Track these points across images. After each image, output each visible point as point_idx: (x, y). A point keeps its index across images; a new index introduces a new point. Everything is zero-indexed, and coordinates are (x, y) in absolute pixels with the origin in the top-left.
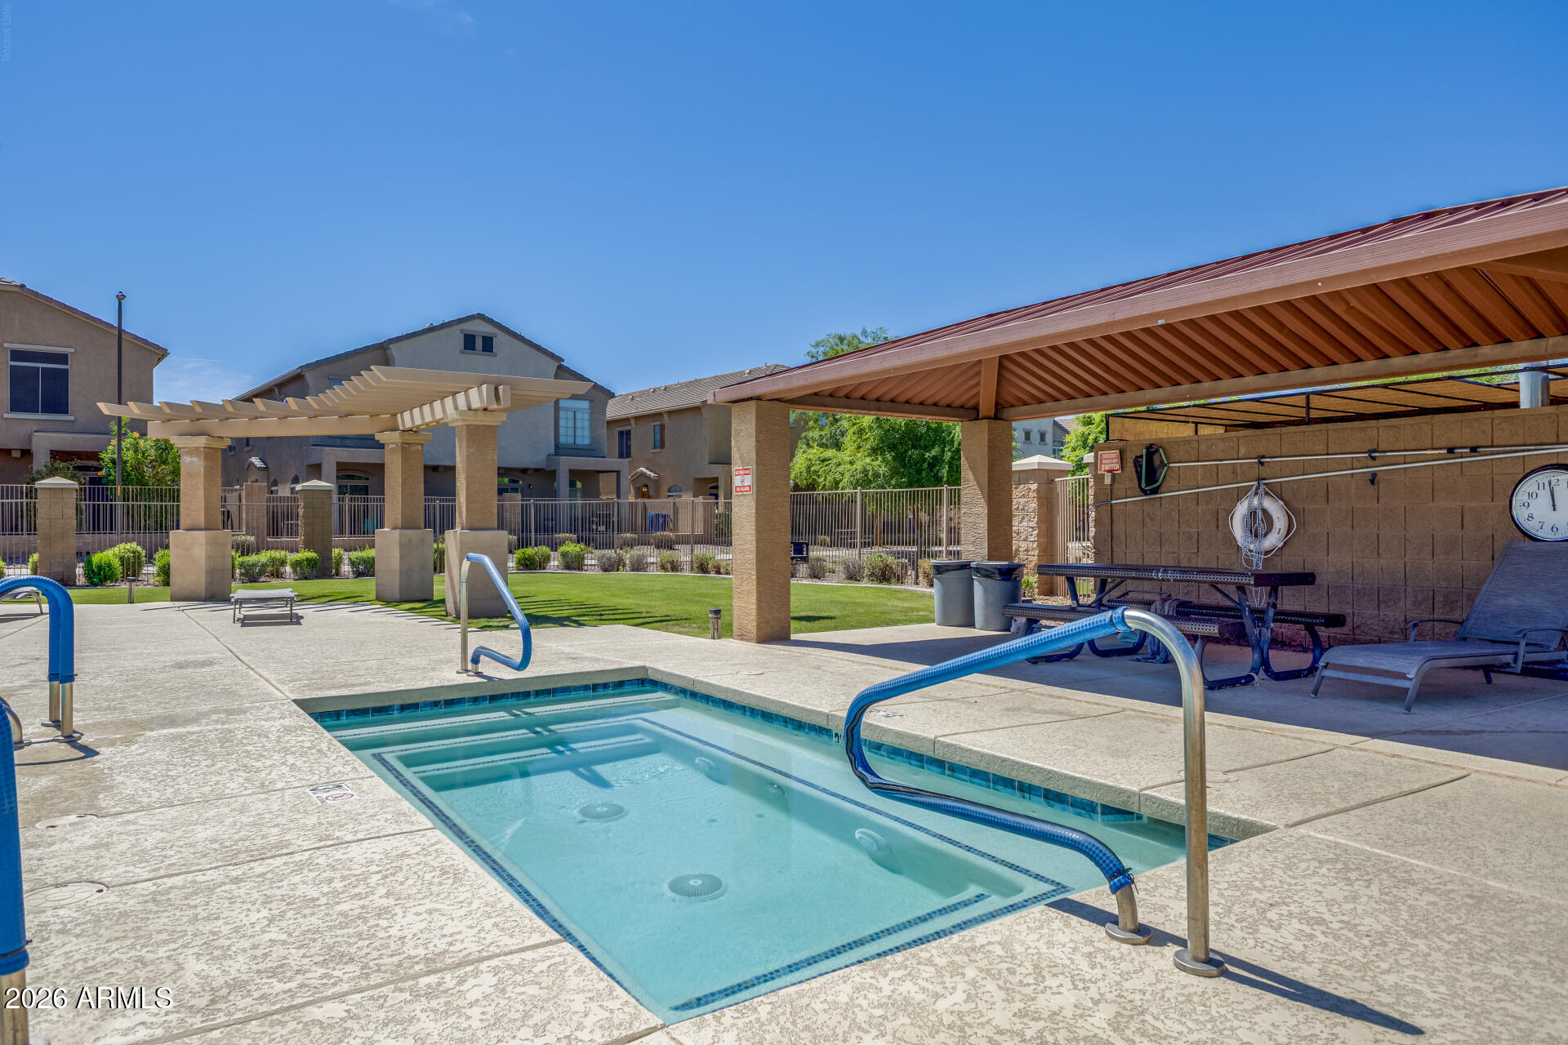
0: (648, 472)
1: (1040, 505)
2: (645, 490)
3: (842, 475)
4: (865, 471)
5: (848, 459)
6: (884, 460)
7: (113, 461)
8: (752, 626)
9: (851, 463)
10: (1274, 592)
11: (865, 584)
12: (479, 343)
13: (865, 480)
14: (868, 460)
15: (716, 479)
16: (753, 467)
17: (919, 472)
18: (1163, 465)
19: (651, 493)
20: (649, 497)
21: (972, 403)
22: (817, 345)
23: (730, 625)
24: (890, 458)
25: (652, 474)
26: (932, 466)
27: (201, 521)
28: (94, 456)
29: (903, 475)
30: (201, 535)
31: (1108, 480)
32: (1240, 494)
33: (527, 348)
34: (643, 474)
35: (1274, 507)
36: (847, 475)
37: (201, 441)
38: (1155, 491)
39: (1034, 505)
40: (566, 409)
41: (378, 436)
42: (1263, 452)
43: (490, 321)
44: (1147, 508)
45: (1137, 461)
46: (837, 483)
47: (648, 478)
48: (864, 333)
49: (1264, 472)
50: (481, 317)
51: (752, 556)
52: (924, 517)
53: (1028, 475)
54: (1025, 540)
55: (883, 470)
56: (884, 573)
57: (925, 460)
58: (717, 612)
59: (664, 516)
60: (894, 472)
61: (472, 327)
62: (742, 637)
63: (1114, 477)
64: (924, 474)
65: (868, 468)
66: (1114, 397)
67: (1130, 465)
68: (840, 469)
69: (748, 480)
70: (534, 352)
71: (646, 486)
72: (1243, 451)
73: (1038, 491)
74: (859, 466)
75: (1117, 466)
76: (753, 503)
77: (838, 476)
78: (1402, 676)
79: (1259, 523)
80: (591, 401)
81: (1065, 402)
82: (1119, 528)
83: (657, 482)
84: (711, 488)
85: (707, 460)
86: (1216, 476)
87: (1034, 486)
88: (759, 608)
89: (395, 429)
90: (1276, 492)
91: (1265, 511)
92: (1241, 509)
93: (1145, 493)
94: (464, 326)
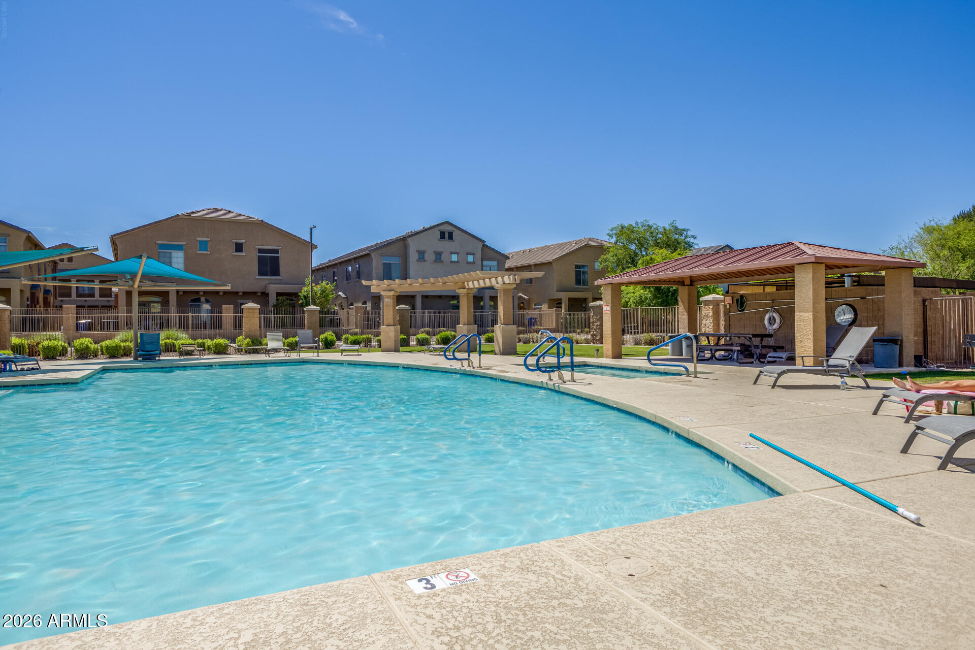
0: (524, 296)
1: (714, 314)
2: (522, 305)
3: (630, 299)
4: (641, 297)
5: (632, 291)
6: (650, 291)
7: (305, 297)
8: (610, 353)
9: (634, 293)
10: (762, 340)
11: (642, 346)
12: (447, 235)
13: (640, 302)
14: (642, 291)
15: (561, 299)
16: (610, 305)
17: (667, 296)
18: (745, 302)
19: (525, 307)
20: (524, 309)
21: (681, 281)
22: (612, 230)
23: (603, 353)
24: (653, 290)
25: (526, 297)
26: (673, 294)
27: (392, 323)
28: (296, 295)
29: (659, 298)
30: (392, 328)
31: (728, 307)
32: (767, 311)
33: (468, 236)
34: (521, 297)
35: (776, 316)
36: (632, 299)
37: (392, 293)
38: (743, 310)
39: (711, 314)
40: (487, 266)
41: (457, 291)
42: (774, 298)
43: (452, 225)
44: (740, 316)
45: (737, 300)
46: (627, 302)
47: (524, 299)
48: (637, 223)
49: (774, 305)
50: (447, 223)
51: (610, 332)
52: (670, 317)
53: (707, 303)
54: (708, 327)
55: (649, 295)
56: (651, 342)
57: (670, 292)
58: (598, 350)
59: (535, 319)
60: (655, 297)
61: (443, 228)
62: (607, 357)
63: (730, 306)
64: (669, 297)
65: (642, 295)
66: (729, 279)
67: (735, 302)
68: (628, 296)
69: (609, 309)
70: (471, 238)
71: (522, 303)
72: (768, 298)
73: (713, 308)
74: (637, 294)
75: (731, 302)
76: (610, 316)
77: (627, 299)
78: (782, 358)
79: (772, 321)
80: (498, 261)
81: (714, 281)
82: (732, 323)
83: (529, 301)
84: (557, 304)
85: (555, 289)
86: (760, 306)
87: (711, 307)
88: (612, 348)
89: (465, 288)
90: (777, 311)
91: (773, 317)
92: (767, 317)
93: (740, 311)
94: (439, 228)
